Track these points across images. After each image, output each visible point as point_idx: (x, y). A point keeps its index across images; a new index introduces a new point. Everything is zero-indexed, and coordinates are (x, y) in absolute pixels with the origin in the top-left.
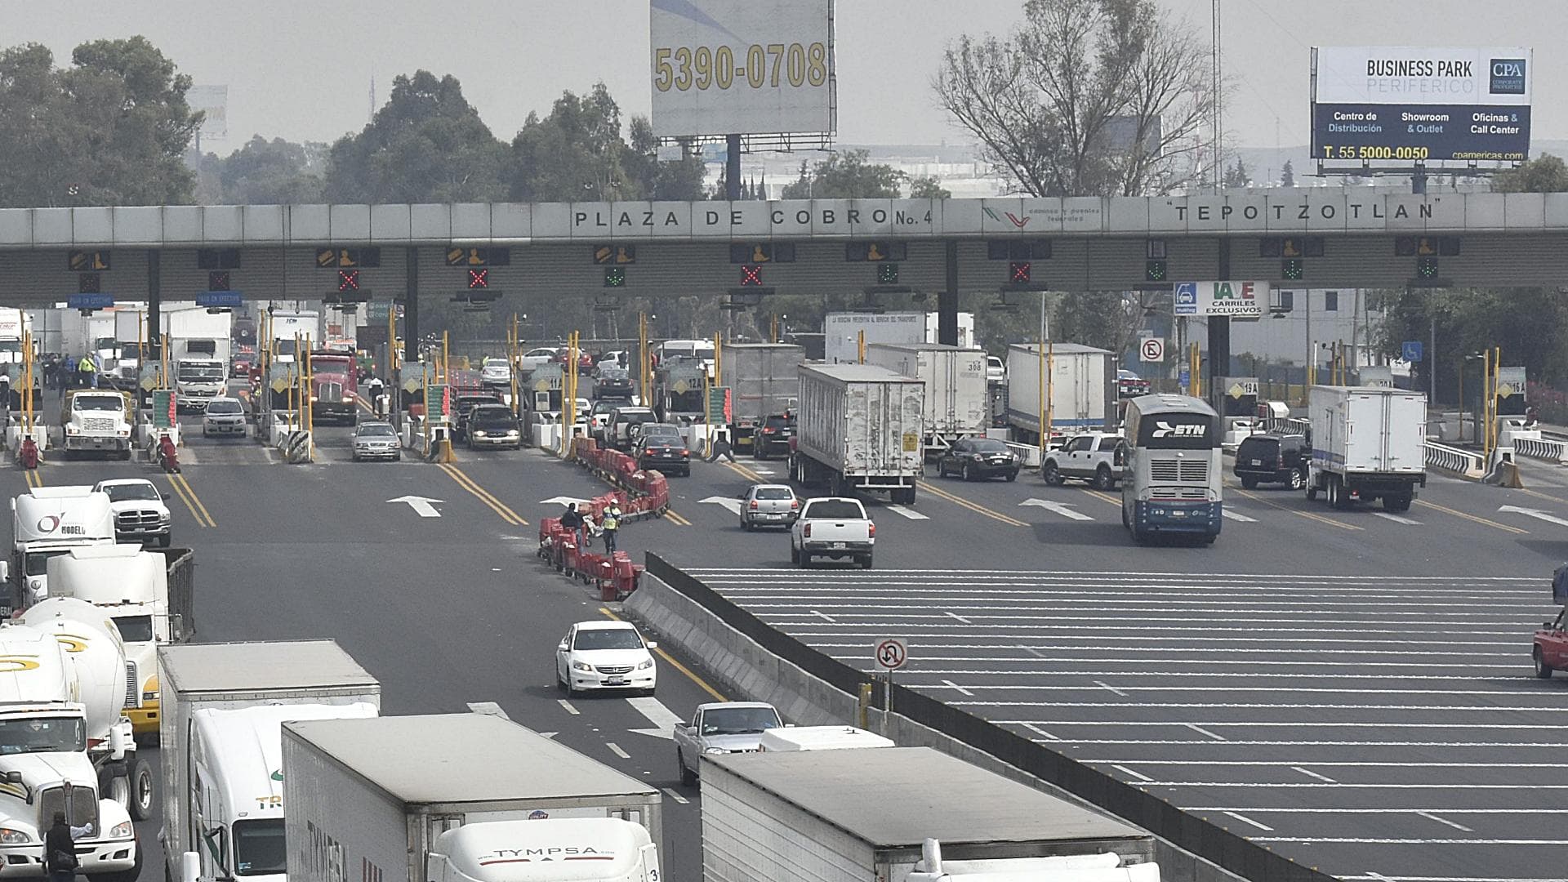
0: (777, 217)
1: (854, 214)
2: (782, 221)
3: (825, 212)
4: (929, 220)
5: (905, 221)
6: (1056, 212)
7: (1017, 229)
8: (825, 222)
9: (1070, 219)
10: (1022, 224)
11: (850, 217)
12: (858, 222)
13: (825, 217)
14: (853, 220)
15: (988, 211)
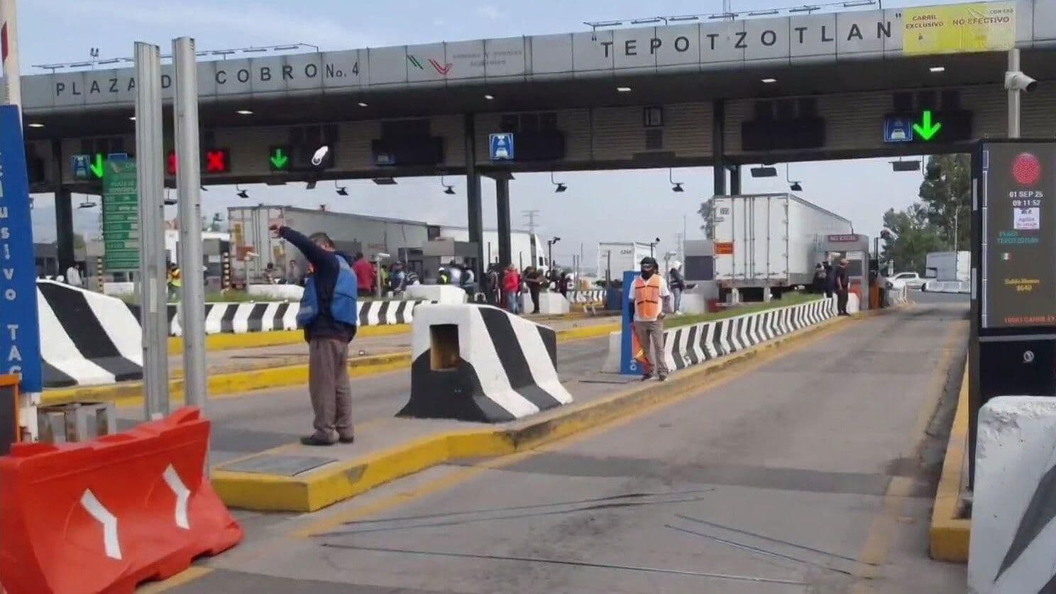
0: (221, 78)
1: (288, 70)
2: (225, 81)
3: (262, 69)
4: (357, 72)
5: (335, 74)
6: (479, 56)
7: (442, 77)
8: (262, 79)
9: (492, 63)
10: (445, 71)
11: (284, 73)
12: (291, 77)
13: (262, 74)
14: (288, 77)
15: (412, 59)
